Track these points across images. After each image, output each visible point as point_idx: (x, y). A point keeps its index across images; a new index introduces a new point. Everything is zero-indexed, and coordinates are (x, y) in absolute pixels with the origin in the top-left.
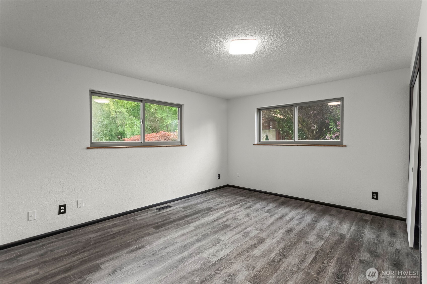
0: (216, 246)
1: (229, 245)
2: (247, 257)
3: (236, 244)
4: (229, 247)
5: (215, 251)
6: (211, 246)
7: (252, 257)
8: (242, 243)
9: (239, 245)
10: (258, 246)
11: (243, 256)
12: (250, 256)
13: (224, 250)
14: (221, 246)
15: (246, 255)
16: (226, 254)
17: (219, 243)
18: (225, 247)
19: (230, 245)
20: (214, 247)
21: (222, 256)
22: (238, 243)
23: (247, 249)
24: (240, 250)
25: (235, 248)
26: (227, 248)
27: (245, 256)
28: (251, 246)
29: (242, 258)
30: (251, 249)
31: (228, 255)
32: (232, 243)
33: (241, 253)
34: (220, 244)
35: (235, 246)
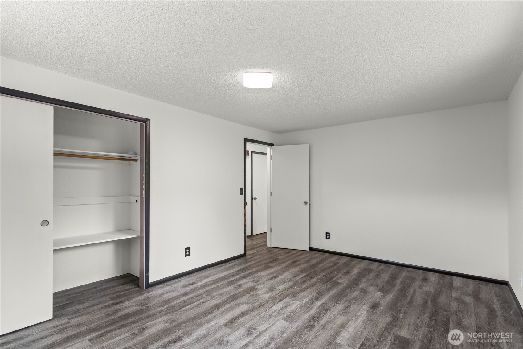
0: (290, 312)
1: (275, 314)
2: (255, 302)
3: (266, 316)
4: (275, 312)
5: (289, 307)
6: (295, 311)
7: (250, 303)
8: (258, 318)
9: (262, 314)
10: (240, 314)
11: (260, 303)
12: (252, 304)
13: (280, 308)
14: (283, 312)
15: (256, 305)
16: (276, 305)
17: (287, 316)
18: (279, 311)
19: (273, 314)
20: (292, 311)
21: (280, 303)
22: (263, 317)
23: (253, 310)
24: (262, 309)
25: (267, 311)
26: (277, 310)
27: (258, 303)
28: (248, 314)
29: (260, 302)
30: (249, 310)
31: (275, 304)
32: (271, 316)
33: (260, 306)
34: (285, 315)
35: (268, 313)
